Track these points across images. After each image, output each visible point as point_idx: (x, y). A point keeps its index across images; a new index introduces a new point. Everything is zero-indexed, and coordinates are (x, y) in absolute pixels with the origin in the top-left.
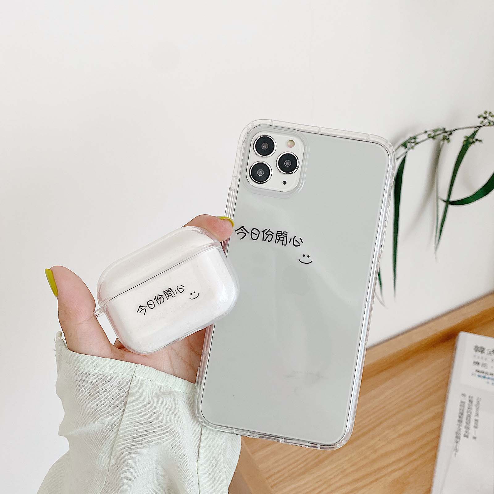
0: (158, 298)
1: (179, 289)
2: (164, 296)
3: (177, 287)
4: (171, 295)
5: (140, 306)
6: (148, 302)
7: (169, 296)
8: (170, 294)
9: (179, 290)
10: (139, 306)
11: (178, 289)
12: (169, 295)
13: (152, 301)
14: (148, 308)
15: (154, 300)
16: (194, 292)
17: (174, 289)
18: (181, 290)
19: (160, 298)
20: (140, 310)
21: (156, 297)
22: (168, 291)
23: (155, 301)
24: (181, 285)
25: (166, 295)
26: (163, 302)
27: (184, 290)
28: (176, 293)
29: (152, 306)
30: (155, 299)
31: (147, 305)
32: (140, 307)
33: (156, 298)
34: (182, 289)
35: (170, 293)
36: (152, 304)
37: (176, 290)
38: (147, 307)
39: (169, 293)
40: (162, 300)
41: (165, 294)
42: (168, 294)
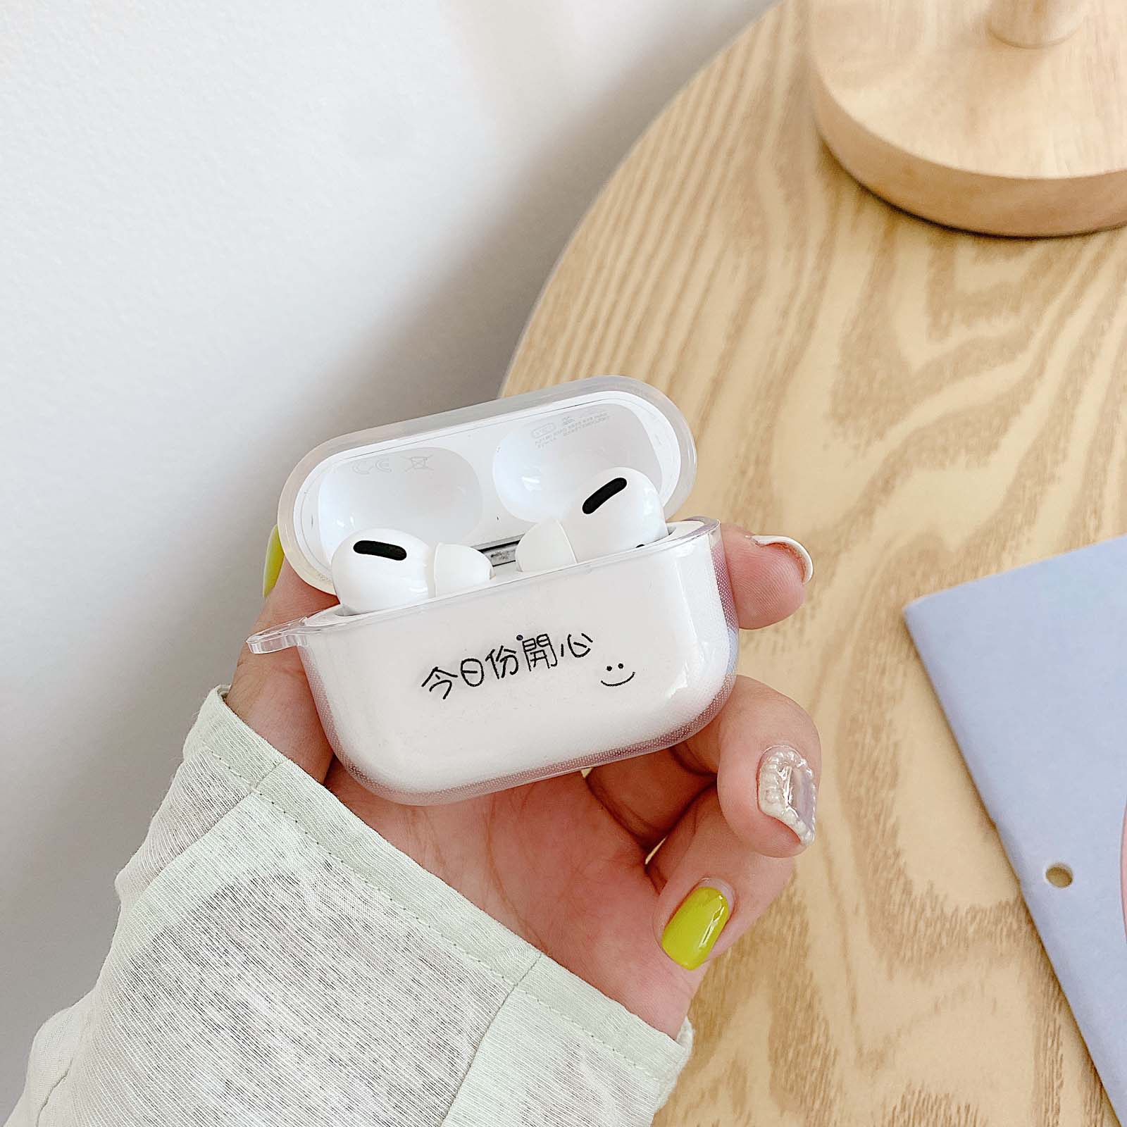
0: (500, 659)
1: (575, 643)
2: (520, 655)
3: (570, 636)
4: (545, 657)
5: (436, 669)
6: (463, 662)
7: (535, 660)
8: (541, 655)
9: (573, 645)
10: (434, 667)
11: (572, 643)
12: (538, 655)
13: (480, 663)
14: (458, 682)
15: (486, 660)
16: (621, 666)
17: (558, 640)
18: (578, 648)
19: (505, 659)
20: (434, 680)
21: (493, 651)
22: (537, 642)
23: (488, 666)
24: (583, 635)
25: (528, 653)
26: (512, 673)
27: (589, 650)
28: (562, 655)
29: (475, 679)
30: (490, 657)
31: (460, 671)
32: (436, 673)
33: (495, 656)
34: (585, 647)
35: (543, 651)
36: (476, 672)
37: (562, 645)
38: (456, 676)
39: (539, 648)
40: (511, 665)
41: (525, 651)
42: (535, 653)
